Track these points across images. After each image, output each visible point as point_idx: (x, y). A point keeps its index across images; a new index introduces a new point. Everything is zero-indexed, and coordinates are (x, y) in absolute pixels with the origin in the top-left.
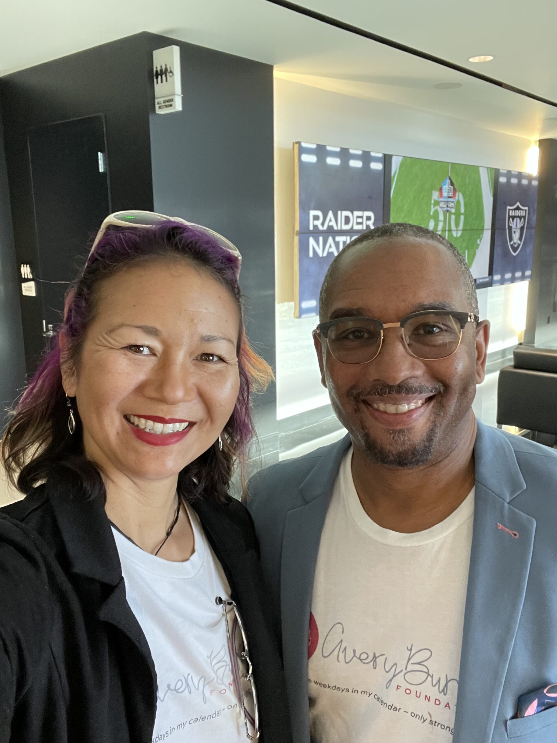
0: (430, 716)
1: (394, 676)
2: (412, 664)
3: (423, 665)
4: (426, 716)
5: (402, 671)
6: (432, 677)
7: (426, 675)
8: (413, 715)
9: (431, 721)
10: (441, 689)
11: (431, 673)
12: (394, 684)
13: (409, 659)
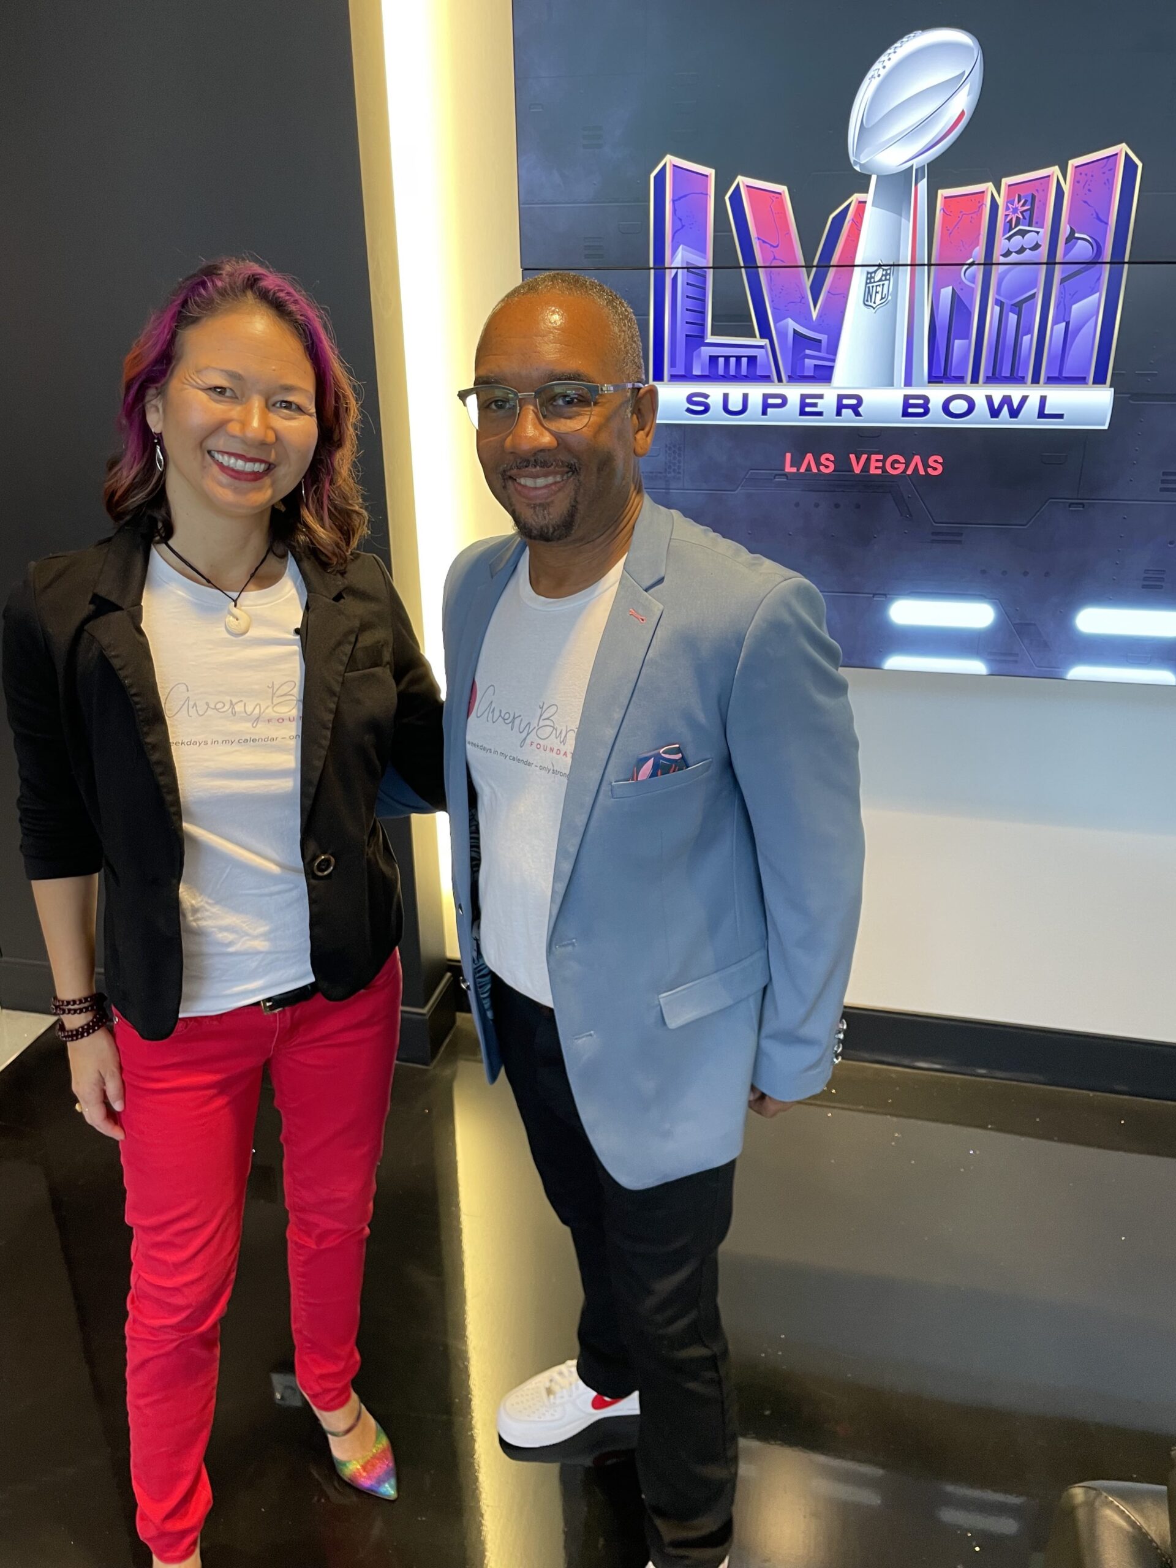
0: (553, 766)
1: (528, 734)
2: (543, 720)
3: (551, 720)
4: (550, 767)
5: (535, 728)
6: (556, 730)
7: (552, 728)
8: (541, 768)
9: (553, 770)
10: (562, 740)
11: (555, 727)
12: (528, 741)
13: (541, 716)
